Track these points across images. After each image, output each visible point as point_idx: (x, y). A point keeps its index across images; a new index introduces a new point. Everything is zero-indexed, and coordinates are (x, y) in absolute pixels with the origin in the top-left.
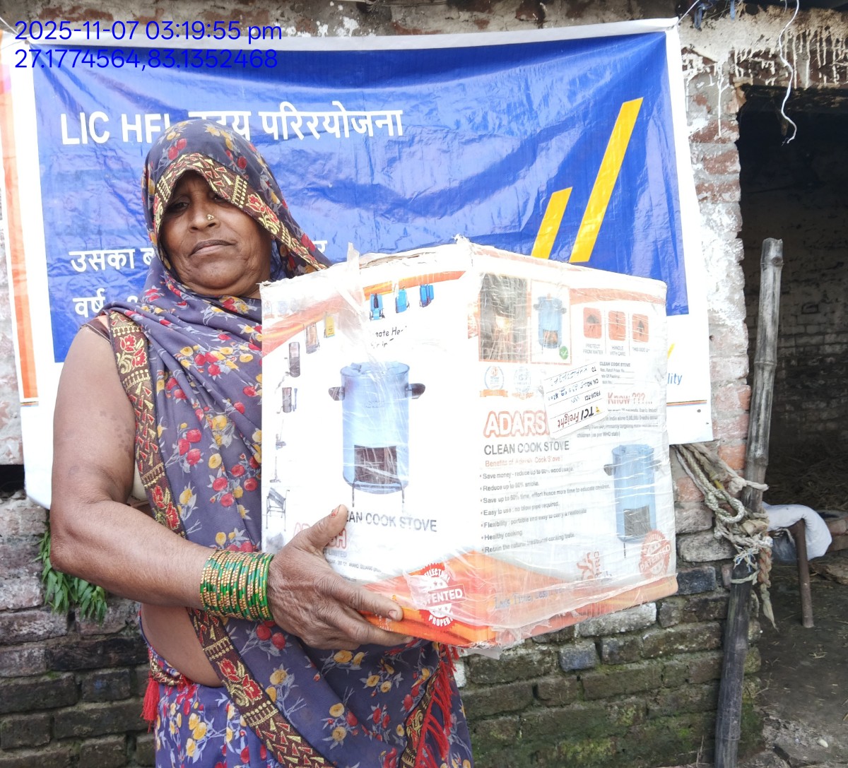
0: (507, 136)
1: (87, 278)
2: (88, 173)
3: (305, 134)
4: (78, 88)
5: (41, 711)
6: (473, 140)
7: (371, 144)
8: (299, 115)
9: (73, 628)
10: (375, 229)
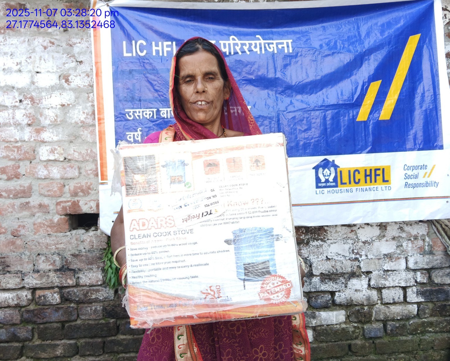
0: (347, 53)
1: (134, 123)
2: (135, 70)
3: (242, 52)
4: (132, 29)
5: (99, 337)
6: (329, 55)
7: (275, 57)
8: (239, 42)
9: (117, 297)
10: (275, 100)
